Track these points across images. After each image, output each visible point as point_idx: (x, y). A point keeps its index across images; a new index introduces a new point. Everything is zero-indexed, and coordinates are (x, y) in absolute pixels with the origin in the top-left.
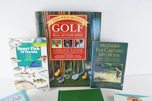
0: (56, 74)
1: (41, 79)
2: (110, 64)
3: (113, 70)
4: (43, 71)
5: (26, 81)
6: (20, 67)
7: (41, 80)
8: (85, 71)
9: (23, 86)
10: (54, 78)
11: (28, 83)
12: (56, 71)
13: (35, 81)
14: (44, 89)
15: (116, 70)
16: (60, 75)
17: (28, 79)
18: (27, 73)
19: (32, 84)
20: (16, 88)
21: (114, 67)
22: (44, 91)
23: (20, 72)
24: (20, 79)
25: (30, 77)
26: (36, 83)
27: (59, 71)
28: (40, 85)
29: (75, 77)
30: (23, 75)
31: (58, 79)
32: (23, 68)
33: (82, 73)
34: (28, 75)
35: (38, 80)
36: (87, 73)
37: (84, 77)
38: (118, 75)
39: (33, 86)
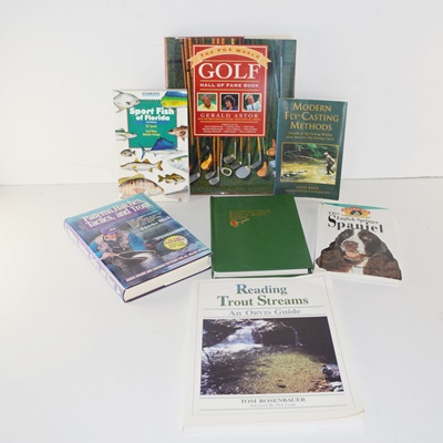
0: (205, 166)
1: (174, 174)
2: (314, 146)
3: (321, 158)
4: (179, 158)
5: (143, 179)
6: (132, 150)
7: (174, 177)
8: (263, 161)
9: (136, 190)
10: (199, 175)
11: (146, 184)
12: (203, 160)
13: (161, 179)
14: (180, 195)
15: (324, 157)
16: (211, 168)
17: (147, 175)
18: (147, 162)
19: (156, 185)
20: (121, 195)
21: (322, 151)
22: (180, 200)
23: (133, 159)
24: (132, 174)
25: (151, 170)
26: (163, 184)
27: (210, 159)
28: (171, 187)
29: (243, 172)
30: (139, 166)
31: (207, 177)
32: (139, 151)
33: (257, 164)
34: (148, 166)
35: (167, 176)
36: (267, 164)
37: (261, 173)
38: (329, 169)
39: (158, 190)
